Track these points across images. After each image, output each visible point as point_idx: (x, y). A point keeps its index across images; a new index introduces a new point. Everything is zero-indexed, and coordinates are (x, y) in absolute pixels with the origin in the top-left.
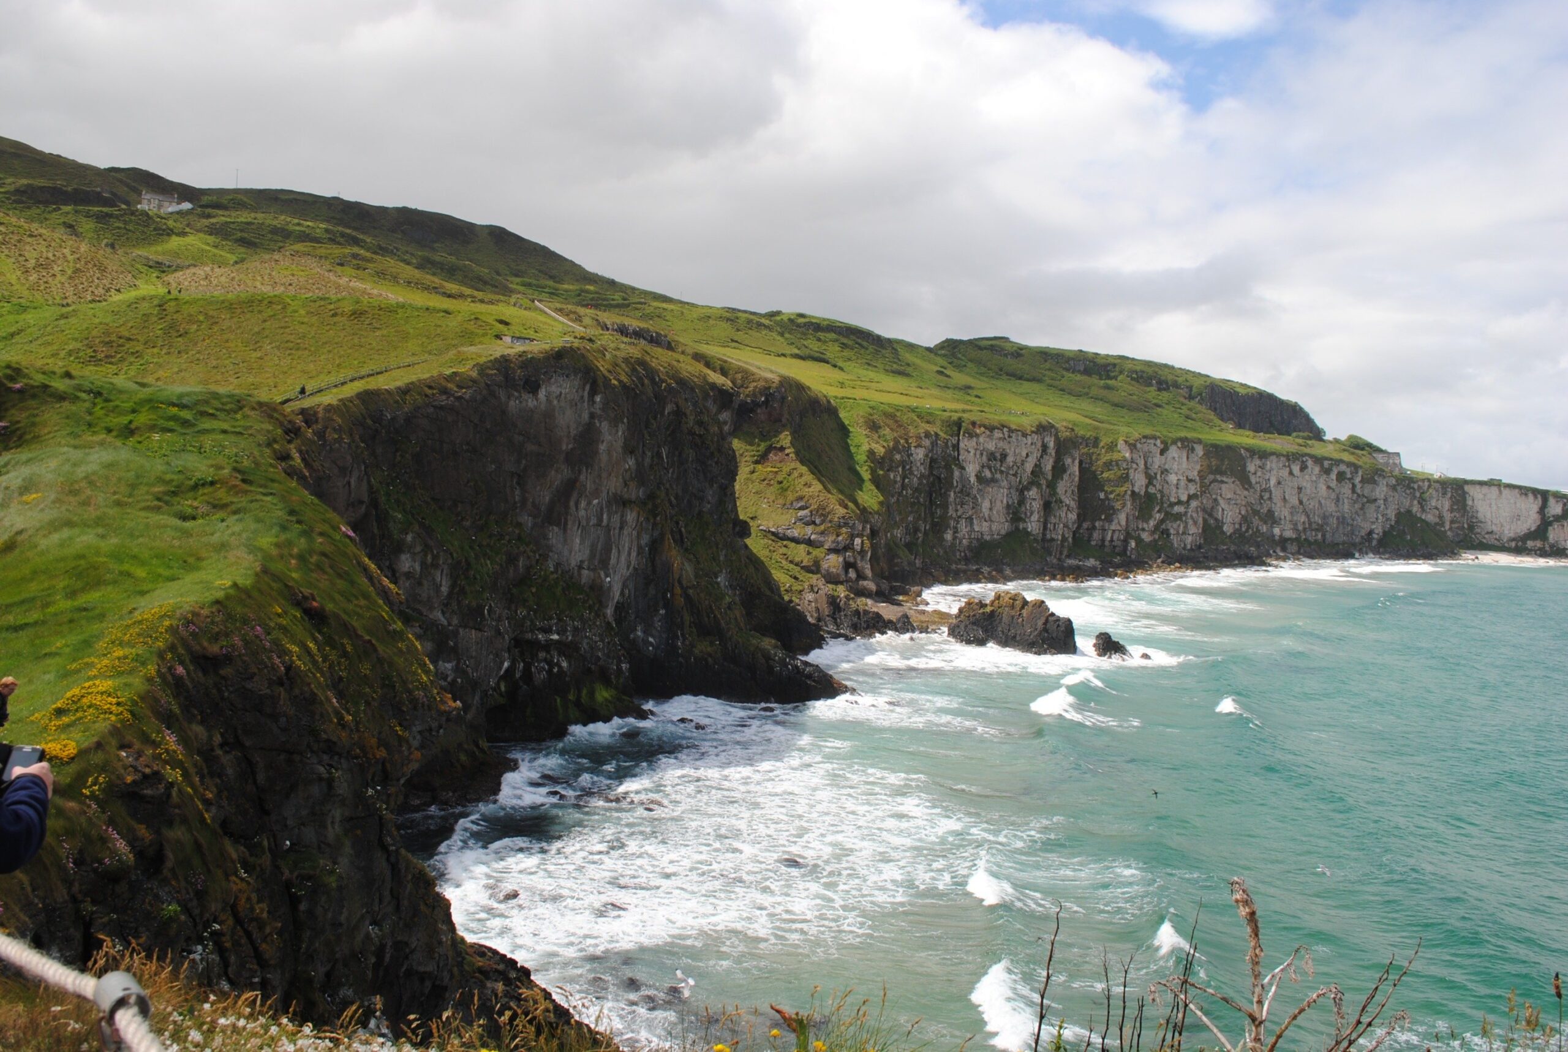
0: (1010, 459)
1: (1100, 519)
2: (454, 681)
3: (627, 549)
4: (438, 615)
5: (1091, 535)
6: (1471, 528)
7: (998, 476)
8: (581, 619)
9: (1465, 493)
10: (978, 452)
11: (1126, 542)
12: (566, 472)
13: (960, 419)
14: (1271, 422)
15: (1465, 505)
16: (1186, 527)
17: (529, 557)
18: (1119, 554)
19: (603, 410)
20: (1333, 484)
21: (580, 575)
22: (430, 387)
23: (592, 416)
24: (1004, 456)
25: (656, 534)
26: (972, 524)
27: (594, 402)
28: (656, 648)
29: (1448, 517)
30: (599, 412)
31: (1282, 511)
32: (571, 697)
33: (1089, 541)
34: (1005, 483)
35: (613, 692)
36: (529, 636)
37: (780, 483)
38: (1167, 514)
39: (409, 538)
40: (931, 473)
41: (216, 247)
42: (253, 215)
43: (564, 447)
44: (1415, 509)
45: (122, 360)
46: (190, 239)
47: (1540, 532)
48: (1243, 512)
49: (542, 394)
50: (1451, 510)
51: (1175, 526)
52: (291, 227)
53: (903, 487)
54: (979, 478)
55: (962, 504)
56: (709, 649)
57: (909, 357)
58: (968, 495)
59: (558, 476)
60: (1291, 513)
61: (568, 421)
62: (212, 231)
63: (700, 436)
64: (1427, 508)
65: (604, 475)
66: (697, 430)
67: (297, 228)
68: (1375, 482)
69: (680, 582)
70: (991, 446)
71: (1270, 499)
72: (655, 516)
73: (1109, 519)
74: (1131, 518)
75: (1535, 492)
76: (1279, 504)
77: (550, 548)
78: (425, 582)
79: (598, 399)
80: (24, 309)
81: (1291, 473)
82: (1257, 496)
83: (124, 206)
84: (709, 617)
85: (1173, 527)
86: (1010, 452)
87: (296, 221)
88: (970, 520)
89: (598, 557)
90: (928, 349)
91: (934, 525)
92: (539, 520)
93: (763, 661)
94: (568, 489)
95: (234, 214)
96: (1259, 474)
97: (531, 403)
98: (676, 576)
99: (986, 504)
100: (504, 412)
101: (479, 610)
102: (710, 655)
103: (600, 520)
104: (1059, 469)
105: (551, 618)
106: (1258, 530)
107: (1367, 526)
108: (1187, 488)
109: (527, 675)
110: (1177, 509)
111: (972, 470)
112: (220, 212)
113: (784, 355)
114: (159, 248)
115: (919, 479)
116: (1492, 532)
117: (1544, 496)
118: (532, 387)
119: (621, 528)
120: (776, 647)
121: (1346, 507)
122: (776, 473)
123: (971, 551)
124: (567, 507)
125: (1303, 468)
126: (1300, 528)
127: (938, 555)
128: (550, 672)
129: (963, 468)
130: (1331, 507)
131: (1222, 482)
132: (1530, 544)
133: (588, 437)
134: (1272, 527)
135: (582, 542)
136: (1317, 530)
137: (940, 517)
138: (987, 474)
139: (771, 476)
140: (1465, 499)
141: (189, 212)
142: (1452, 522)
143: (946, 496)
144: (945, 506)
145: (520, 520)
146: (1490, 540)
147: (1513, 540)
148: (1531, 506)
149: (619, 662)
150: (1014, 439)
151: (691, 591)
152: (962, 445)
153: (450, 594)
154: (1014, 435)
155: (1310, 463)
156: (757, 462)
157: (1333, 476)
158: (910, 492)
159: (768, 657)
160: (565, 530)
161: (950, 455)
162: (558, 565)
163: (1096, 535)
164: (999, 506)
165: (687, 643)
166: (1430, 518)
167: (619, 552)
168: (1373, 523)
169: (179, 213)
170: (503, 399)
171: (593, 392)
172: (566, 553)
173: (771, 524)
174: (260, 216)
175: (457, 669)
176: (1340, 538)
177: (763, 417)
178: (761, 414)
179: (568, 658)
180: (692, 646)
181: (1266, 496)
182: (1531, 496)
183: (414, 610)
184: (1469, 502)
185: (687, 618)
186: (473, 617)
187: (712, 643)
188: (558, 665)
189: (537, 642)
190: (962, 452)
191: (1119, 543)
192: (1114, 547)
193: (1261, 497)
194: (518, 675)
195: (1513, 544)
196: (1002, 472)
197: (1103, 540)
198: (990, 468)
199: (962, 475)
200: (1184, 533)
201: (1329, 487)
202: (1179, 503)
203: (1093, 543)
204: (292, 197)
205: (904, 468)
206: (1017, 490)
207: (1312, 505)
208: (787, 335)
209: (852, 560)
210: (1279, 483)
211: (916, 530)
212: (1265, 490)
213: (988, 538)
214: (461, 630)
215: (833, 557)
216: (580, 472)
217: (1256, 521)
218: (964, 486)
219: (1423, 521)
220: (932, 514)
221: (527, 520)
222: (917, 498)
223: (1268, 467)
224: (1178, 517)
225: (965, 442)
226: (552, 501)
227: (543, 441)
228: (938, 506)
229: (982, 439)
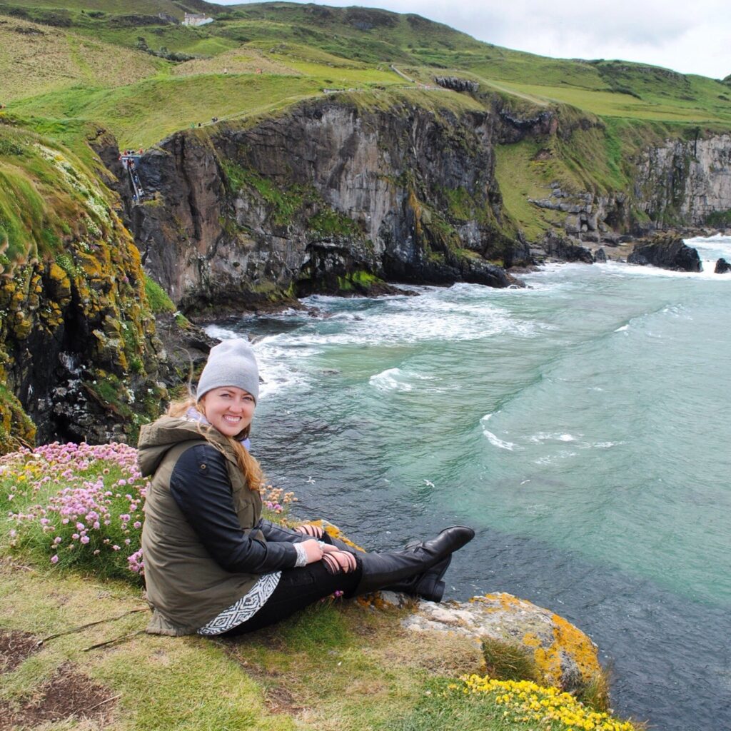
2: (269, 261)
3: (381, 201)
4: (259, 230)
7: (727, 167)
8: (349, 236)
10: (711, 151)
12: (340, 161)
13: (697, 128)
17: (319, 205)
19: (361, 126)
21: (350, 214)
22: (260, 119)
23: (355, 130)
25: (406, 195)
26: (705, 200)
27: (356, 122)
28: (408, 257)
30: (359, 127)
32: (347, 277)
35: (374, 277)
36: (318, 244)
37: (544, 172)
39: (241, 191)
40: (674, 166)
41: (225, 44)
42: (248, 22)
43: (338, 147)
45: (133, 114)
46: (211, 41)
49: (324, 119)
52: (271, 28)
53: (650, 175)
54: (712, 169)
55: (697, 186)
56: (438, 258)
57: (699, 87)
58: (702, 180)
59: (335, 162)
61: (341, 133)
62: (223, 34)
63: (458, 141)
65: (363, 161)
66: (456, 137)
67: (275, 28)
69: (421, 220)
70: (721, 146)
72: (405, 185)
77: (332, 200)
78: (251, 213)
79: (358, 120)
80: (92, 92)
83: (173, 24)
84: (438, 241)
87: (274, 24)
88: (703, 196)
89: (362, 205)
90: (717, 81)
91: (674, 200)
92: (326, 186)
94: (341, 169)
95: (236, 22)
97: (318, 124)
98: (419, 218)
99: (716, 187)
100: (303, 130)
101: (284, 228)
102: (438, 261)
103: (362, 185)
105: (330, 235)
109: (322, 266)
111: (705, 163)
112: (228, 22)
113: (598, 90)
114: (192, 49)
115: (663, 170)
118: (319, 116)
119: (376, 190)
120: (478, 257)
122: (543, 166)
123: (705, 218)
124: (340, 179)
127: (675, 220)
128: (334, 264)
129: (698, 162)
133: (352, 142)
135: (351, 197)
137: (679, 195)
138: (718, 165)
139: (540, 168)
141: (211, 24)
143: (683, 181)
144: (683, 188)
145: (315, 185)
149: (375, 260)
151: (428, 227)
152: (698, 146)
153: (266, 220)
156: (531, 160)
158: (655, 178)
159: (470, 262)
160: (339, 190)
161: (689, 154)
162: (337, 209)
165: (425, 255)
167: (376, 203)
169: (206, 25)
170: (303, 123)
171: (355, 117)
172: (340, 202)
173: (535, 198)
174: (253, 22)
175: (270, 256)
177: (538, 131)
178: (537, 129)
179: (344, 257)
180: (428, 256)
183: (246, 226)
185: (426, 241)
186: (281, 232)
187: (440, 255)
188: (338, 260)
189: (323, 248)
190: (698, 151)
194: (317, 265)
198: (721, 162)
199: (697, 167)
204: (282, 6)
205: (651, 162)
208: (605, 76)
209: (585, 219)
211: (660, 204)
213: (718, 210)
214: (274, 238)
215: (572, 217)
216: (347, 160)
218: (698, 174)
220: (674, 194)
221: (318, 186)
222: (662, 183)
225: (700, 144)
226: (332, 176)
227: (326, 144)
228: (678, 188)
229: (713, 141)
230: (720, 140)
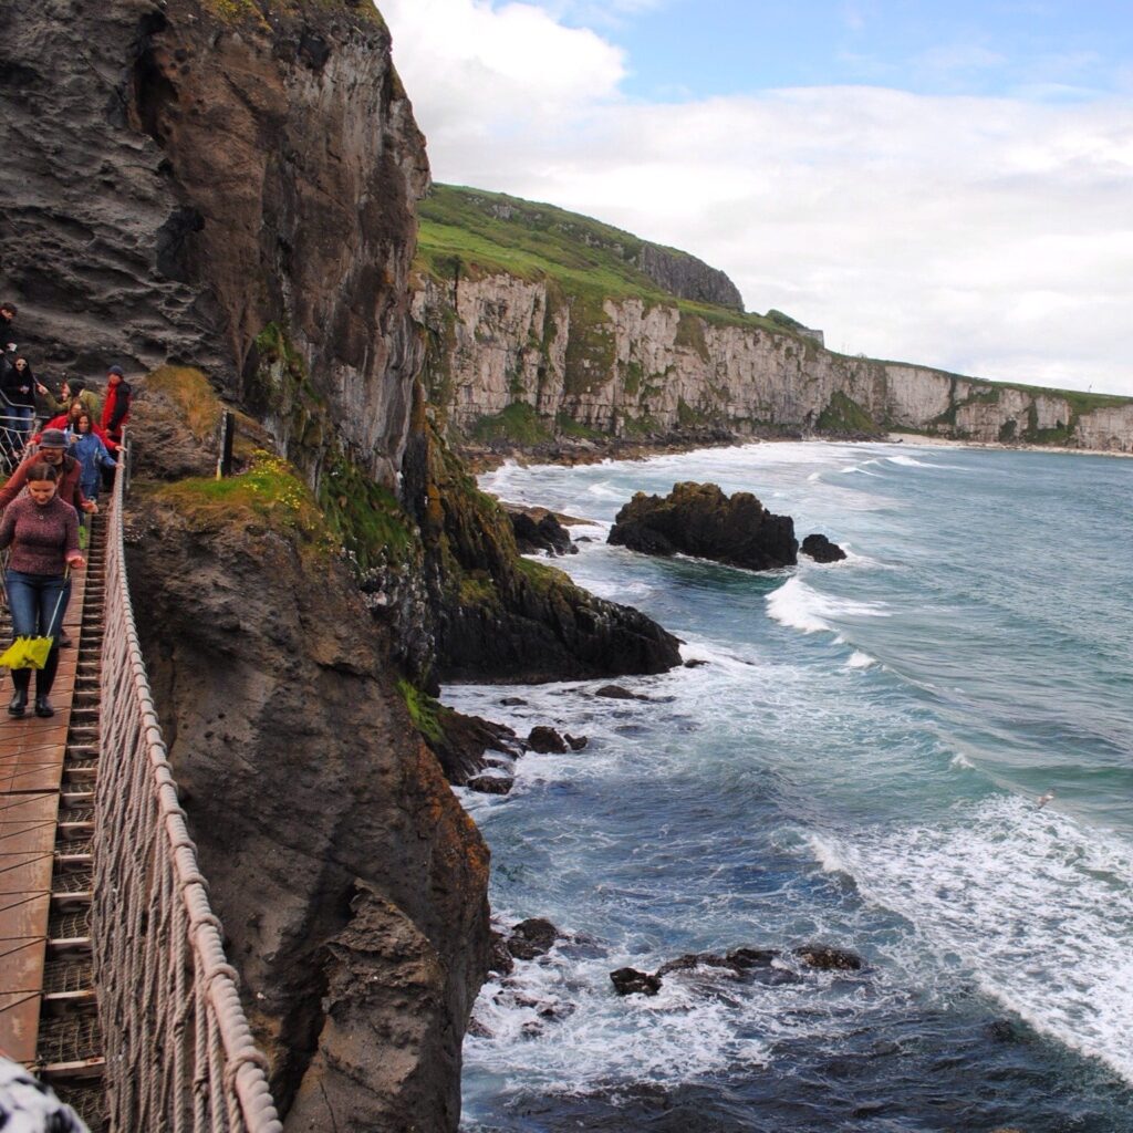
0: (510, 314)
1: (585, 392)
5: (575, 410)
6: (890, 410)
7: (497, 334)
9: (886, 374)
10: (478, 303)
11: (613, 419)
12: (360, 254)
14: (700, 291)
15: (886, 387)
16: (664, 403)
18: (606, 433)
20: (782, 361)
21: (375, 466)
23: (388, 143)
24: (503, 309)
26: (471, 394)
29: (872, 397)
31: (735, 389)
33: (573, 417)
34: (504, 344)
38: (648, 387)
43: (357, 200)
44: (846, 390)
47: (949, 416)
48: (702, 388)
50: (874, 392)
51: (655, 401)
54: (478, 335)
55: (463, 368)
56: (481, 592)
58: (469, 357)
59: (351, 258)
60: (745, 391)
64: (855, 389)
68: (816, 360)
69: (432, 475)
70: (492, 295)
71: (725, 374)
73: (596, 392)
74: (618, 391)
75: (946, 375)
76: (735, 380)
81: (746, 347)
82: (713, 371)
84: (474, 537)
85: (652, 402)
86: (511, 304)
88: (470, 388)
93: (567, 608)
96: (716, 346)
98: (430, 468)
99: (485, 369)
102: (485, 602)
104: (550, 330)
106: (716, 409)
107: (808, 406)
108: (664, 358)
110: (657, 382)
111: (471, 323)
116: (908, 415)
117: (954, 379)
121: (792, 386)
123: (469, 428)
125: (756, 342)
126: (752, 407)
129: (463, 322)
130: (779, 385)
131: (684, 353)
132: (940, 427)
134: (727, 405)
136: (767, 409)
137: (440, 384)
138: (486, 331)
140: (885, 382)
142: (875, 404)
143: (446, 357)
144: (445, 370)
146: (905, 423)
147: (926, 423)
148: (943, 389)
150: (515, 289)
151: (446, 494)
152: (460, 292)
154: (515, 283)
155: (762, 336)
157: (783, 352)
160: (368, 374)
161: (447, 305)
162: (352, 448)
163: (582, 411)
164: (499, 374)
165: (450, 584)
166: (858, 399)
168: (813, 403)
176: (785, 419)
181: (722, 371)
182: (942, 380)
184: (889, 385)
185: (445, 541)
187: (482, 582)
190: (460, 300)
191: (606, 421)
192: (601, 425)
193: (717, 372)
195: (926, 427)
196: (500, 329)
197: (589, 417)
198: (488, 323)
199: (462, 330)
200: (662, 410)
201: (778, 364)
202: (658, 375)
203: (578, 420)
206: (515, 353)
207: (763, 382)
210: (734, 357)
212: (719, 364)
213: (485, 412)
216: (385, 253)
217: (714, 398)
218: (464, 345)
219: (852, 402)
223: (725, 339)
224: (657, 391)
225: (466, 289)
226: (341, 313)
227: (325, 179)
228: (436, 369)
229: (484, 285)
230: (492, 283)
